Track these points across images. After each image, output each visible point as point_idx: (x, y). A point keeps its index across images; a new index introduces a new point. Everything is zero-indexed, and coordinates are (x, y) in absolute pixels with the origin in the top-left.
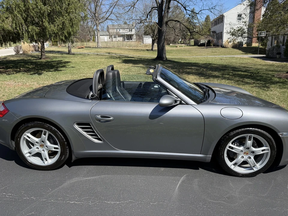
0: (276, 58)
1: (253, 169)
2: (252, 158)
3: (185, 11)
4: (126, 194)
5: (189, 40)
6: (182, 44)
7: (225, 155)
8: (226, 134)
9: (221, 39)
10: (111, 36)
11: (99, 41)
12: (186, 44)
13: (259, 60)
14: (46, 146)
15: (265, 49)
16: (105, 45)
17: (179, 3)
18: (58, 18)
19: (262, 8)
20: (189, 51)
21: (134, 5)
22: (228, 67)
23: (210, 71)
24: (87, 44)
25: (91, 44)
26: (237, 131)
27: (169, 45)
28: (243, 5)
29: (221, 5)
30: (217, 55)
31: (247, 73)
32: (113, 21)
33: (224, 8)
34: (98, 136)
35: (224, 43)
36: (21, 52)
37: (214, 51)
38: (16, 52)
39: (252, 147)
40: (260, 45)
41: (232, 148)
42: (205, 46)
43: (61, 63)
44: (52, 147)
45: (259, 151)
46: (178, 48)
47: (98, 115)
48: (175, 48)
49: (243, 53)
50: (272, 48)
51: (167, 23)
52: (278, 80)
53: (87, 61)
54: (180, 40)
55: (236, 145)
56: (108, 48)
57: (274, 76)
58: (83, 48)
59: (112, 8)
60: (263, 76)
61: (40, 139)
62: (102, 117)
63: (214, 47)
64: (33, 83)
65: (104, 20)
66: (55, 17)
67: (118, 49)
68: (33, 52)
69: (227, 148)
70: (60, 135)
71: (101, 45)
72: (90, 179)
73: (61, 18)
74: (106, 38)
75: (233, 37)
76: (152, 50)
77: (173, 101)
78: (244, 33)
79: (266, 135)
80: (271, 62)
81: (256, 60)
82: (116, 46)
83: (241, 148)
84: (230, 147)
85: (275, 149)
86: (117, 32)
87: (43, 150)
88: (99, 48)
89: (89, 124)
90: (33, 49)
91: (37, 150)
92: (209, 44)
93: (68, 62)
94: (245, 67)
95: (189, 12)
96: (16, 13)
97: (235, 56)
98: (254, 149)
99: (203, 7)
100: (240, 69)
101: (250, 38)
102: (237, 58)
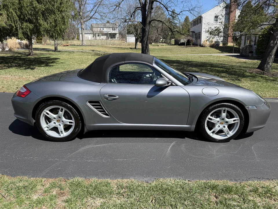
0: (249, 56)
1: (227, 136)
2: (226, 126)
3: (167, 11)
4: (131, 154)
5: (170, 39)
6: (163, 43)
7: (206, 125)
8: (206, 108)
9: (200, 39)
10: (94, 35)
11: (83, 39)
12: (167, 43)
13: (234, 58)
14: (62, 121)
15: (239, 49)
16: (89, 43)
17: (162, 4)
18: (50, 16)
19: (237, 10)
20: (170, 50)
21: (119, 5)
22: (207, 64)
23: (190, 67)
24: (71, 42)
25: (75, 42)
26: (215, 106)
27: (151, 44)
28: (219, 7)
29: (200, 7)
30: (196, 54)
31: (223, 69)
32: (97, 20)
33: (202, 10)
34: (106, 112)
35: (202, 42)
36: (7, 49)
37: (193, 50)
38: (2, 49)
39: (226, 118)
40: (235, 45)
41: (211, 119)
42: (185, 45)
43: (49, 59)
44: (67, 121)
45: (231, 121)
46: (160, 47)
47: (106, 94)
48: (157, 47)
49: (220, 52)
50: (245, 47)
51: (150, 22)
52: (249, 74)
53: (75, 58)
54: (162, 40)
55: (214, 117)
56: (92, 46)
57: (246, 71)
58: (68, 46)
59: (96, 7)
60: (237, 71)
61: (57, 115)
62: (109, 96)
63: (193, 46)
64: (28, 76)
65: (88, 19)
66: (47, 15)
67: (102, 47)
68: (20, 49)
69: (207, 119)
70: (74, 111)
71: (85, 43)
72: (100, 146)
73: (53, 16)
74: (90, 37)
75: (210, 36)
76: (135, 48)
77: (166, 83)
78: (220, 32)
79: (236, 108)
80: (244, 60)
81: (231, 58)
82: (100, 44)
83: (218, 119)
84: (209, 119)
85: (243, 119)
86: (101, 30)
87: (59, 125)
88: (83, 46)
89: (98, 102)
90: (18, 46)
91: (54, 124)
92: (188, 43)
93: (56, 59)
94: (221, 64)
95: (170, 13)
96: (11, 10)
97: (212, 55)
98: (227, 120)
99: (183, 8)
100: (217, 66)
101: (225, 37)
102: (214, 57)
